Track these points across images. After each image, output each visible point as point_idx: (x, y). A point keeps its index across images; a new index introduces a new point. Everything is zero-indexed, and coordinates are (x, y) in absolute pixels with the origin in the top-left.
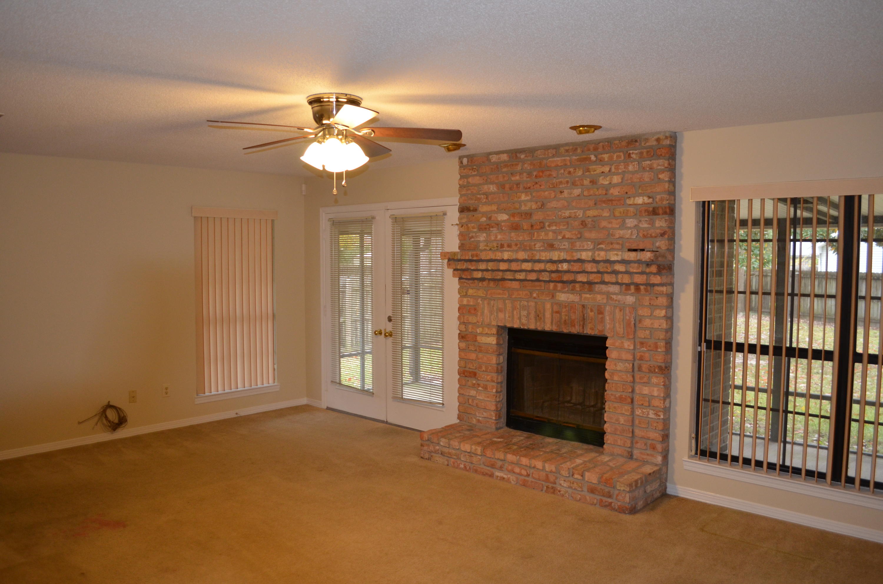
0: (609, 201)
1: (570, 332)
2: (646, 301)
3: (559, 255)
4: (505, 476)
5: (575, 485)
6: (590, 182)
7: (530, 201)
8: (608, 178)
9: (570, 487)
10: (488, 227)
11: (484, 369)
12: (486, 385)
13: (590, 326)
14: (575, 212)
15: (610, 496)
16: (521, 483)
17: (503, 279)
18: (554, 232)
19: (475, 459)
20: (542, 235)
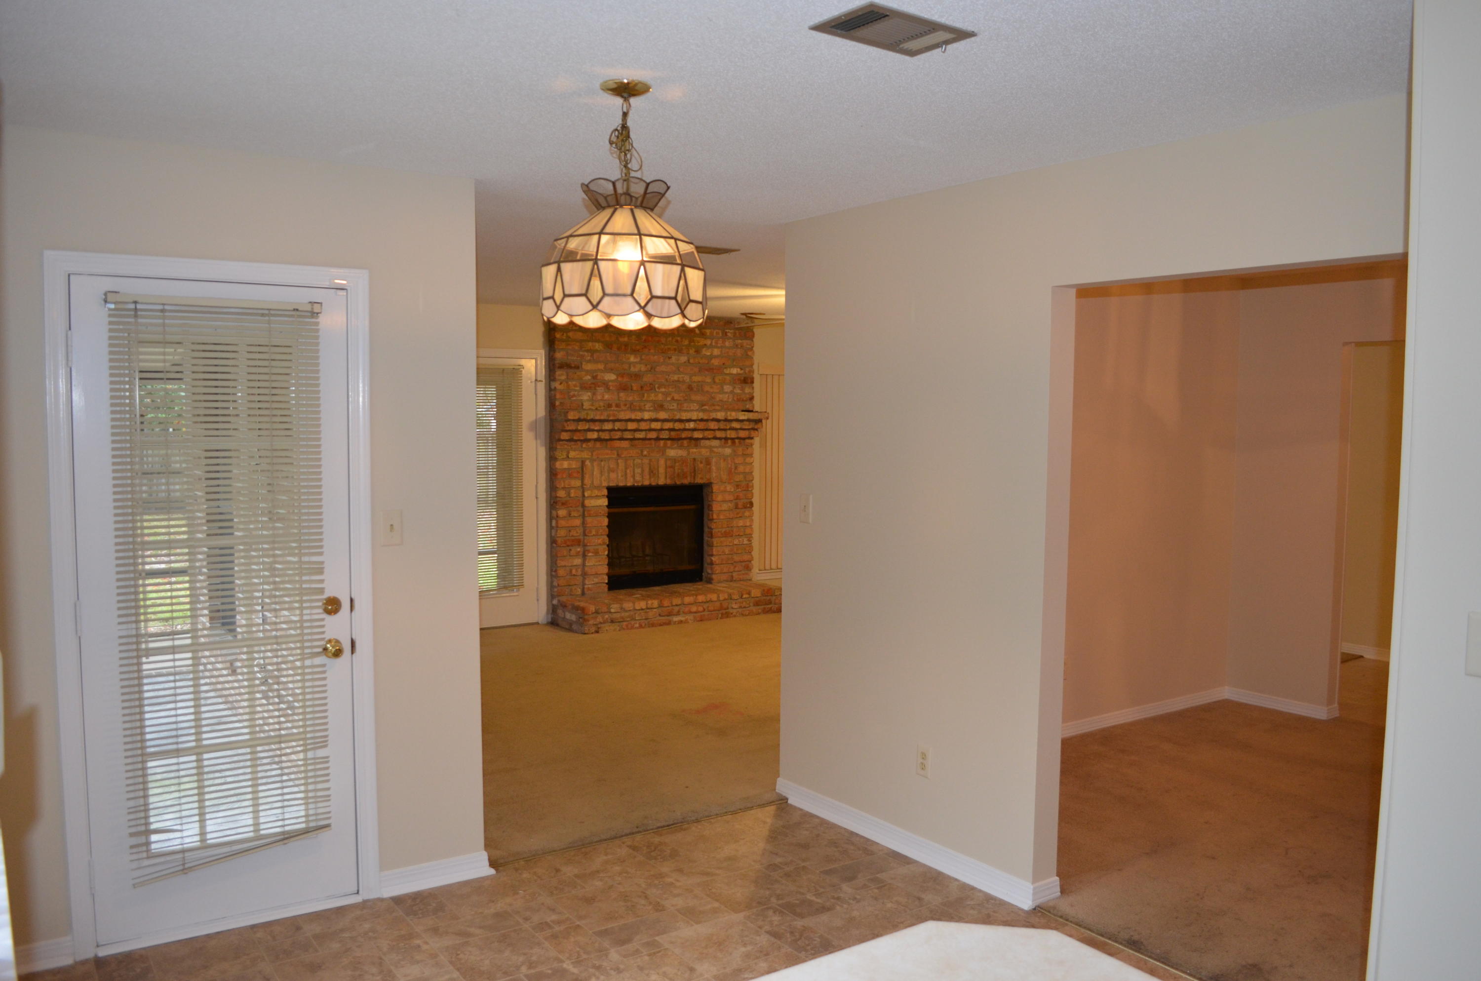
0: (711, 370)
1: (682, 484)
2: (740, 451)
3: (698, 415)
4: (683, 619)
5: (744, 603)
6: (695, 352)
7: (640, 363)
8: (710, 350)
9: (740, 607)
10: (593, 386)
11: (594, 533)
12: (598, 549)
13: (700, 476)
14: (682, 377)
15: (770, 603)
16: (698, 619)
17: (611, 440)
18: (663, 393)
19: (651, 614)
20: (652, 397)
